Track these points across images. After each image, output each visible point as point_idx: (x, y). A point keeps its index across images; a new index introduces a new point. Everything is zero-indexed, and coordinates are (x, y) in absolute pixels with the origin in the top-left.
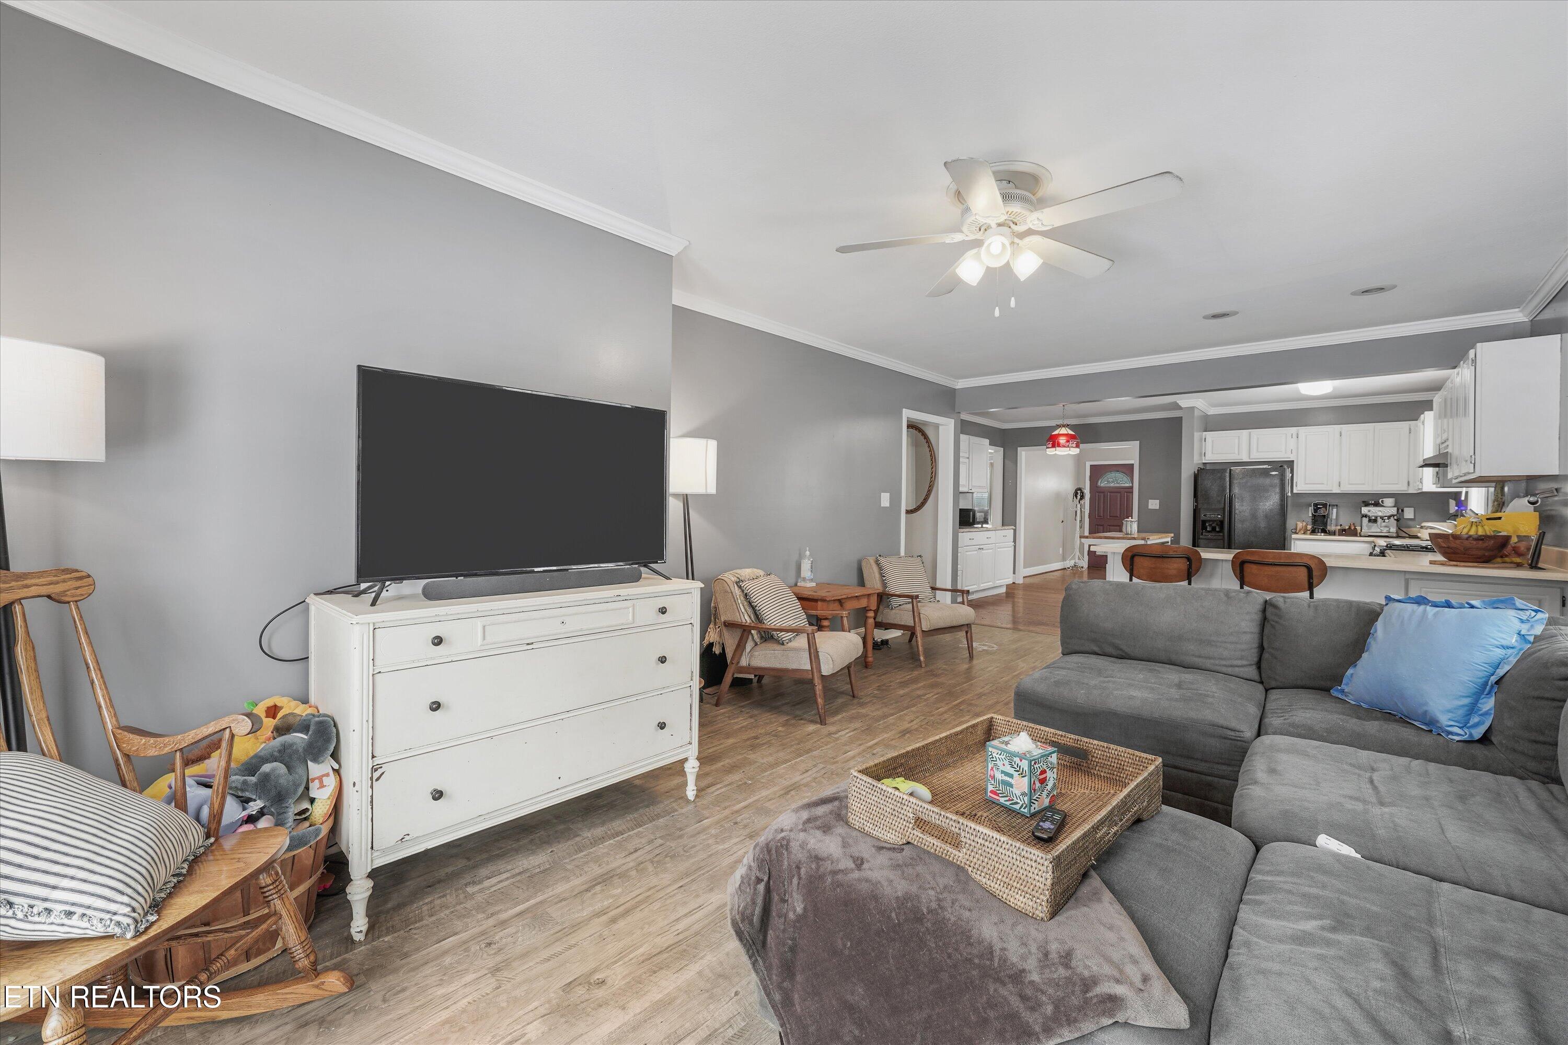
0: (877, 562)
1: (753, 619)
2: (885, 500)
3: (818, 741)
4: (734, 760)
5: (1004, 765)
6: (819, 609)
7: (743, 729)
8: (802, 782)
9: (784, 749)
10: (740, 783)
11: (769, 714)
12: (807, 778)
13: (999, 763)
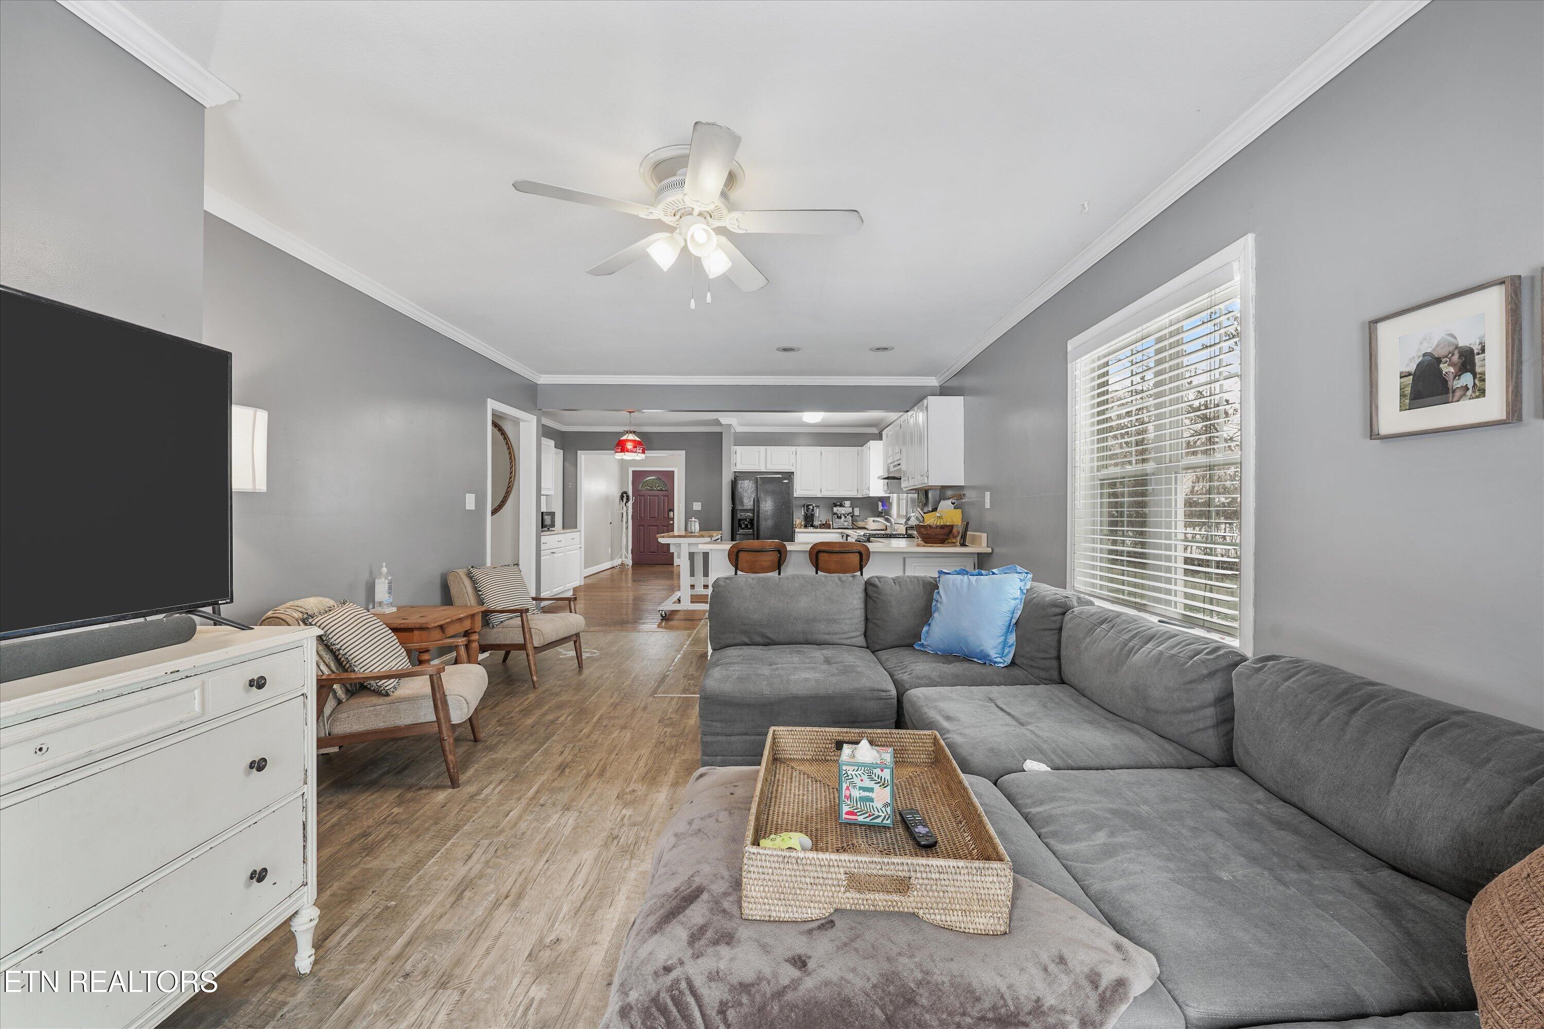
0: (470, 576)
1: (334, 668)
2: (470, 502)
3: (461, 810)
4: (348, 879)
5: (862, 780)
6: (415, 640)
7: (337, 828)
8: (472, 874)
9: (419, 836)
10: (378, 910)
11: (367, 794)
12: (476, 864)
13: (856, 780)
